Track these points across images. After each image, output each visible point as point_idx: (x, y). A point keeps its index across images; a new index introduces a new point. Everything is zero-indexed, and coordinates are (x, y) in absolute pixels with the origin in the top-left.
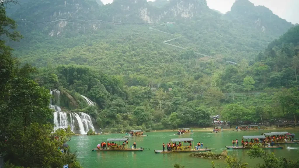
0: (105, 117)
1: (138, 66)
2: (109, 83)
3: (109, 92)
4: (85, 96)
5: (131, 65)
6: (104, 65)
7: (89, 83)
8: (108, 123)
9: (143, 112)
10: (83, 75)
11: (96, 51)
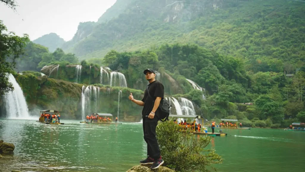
0: (213, 104)
1: (269, 48)
2: (224, 65)
3: (225, 77)
4: (192, 80)
5: (260, 47)
6: (225, 49)
7: (197, 64)
8: (216, 113)
9: (268, 101)
10: (190, 54)
11: (216, 34)
